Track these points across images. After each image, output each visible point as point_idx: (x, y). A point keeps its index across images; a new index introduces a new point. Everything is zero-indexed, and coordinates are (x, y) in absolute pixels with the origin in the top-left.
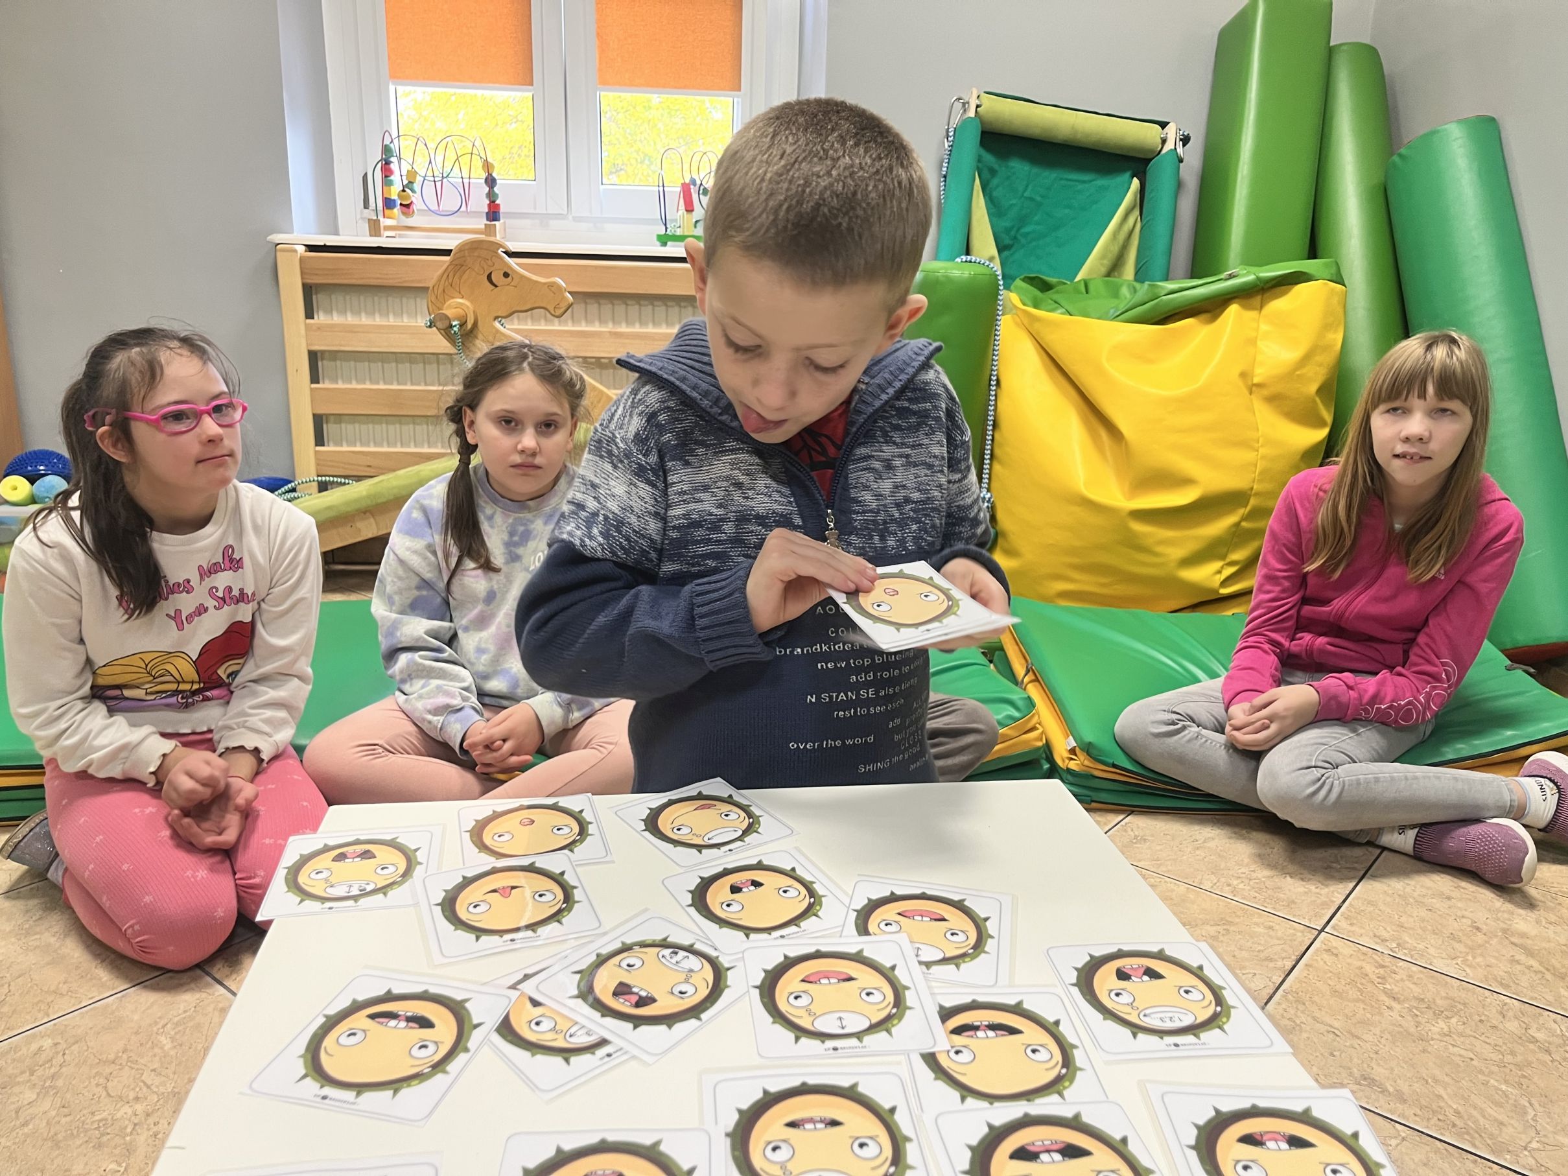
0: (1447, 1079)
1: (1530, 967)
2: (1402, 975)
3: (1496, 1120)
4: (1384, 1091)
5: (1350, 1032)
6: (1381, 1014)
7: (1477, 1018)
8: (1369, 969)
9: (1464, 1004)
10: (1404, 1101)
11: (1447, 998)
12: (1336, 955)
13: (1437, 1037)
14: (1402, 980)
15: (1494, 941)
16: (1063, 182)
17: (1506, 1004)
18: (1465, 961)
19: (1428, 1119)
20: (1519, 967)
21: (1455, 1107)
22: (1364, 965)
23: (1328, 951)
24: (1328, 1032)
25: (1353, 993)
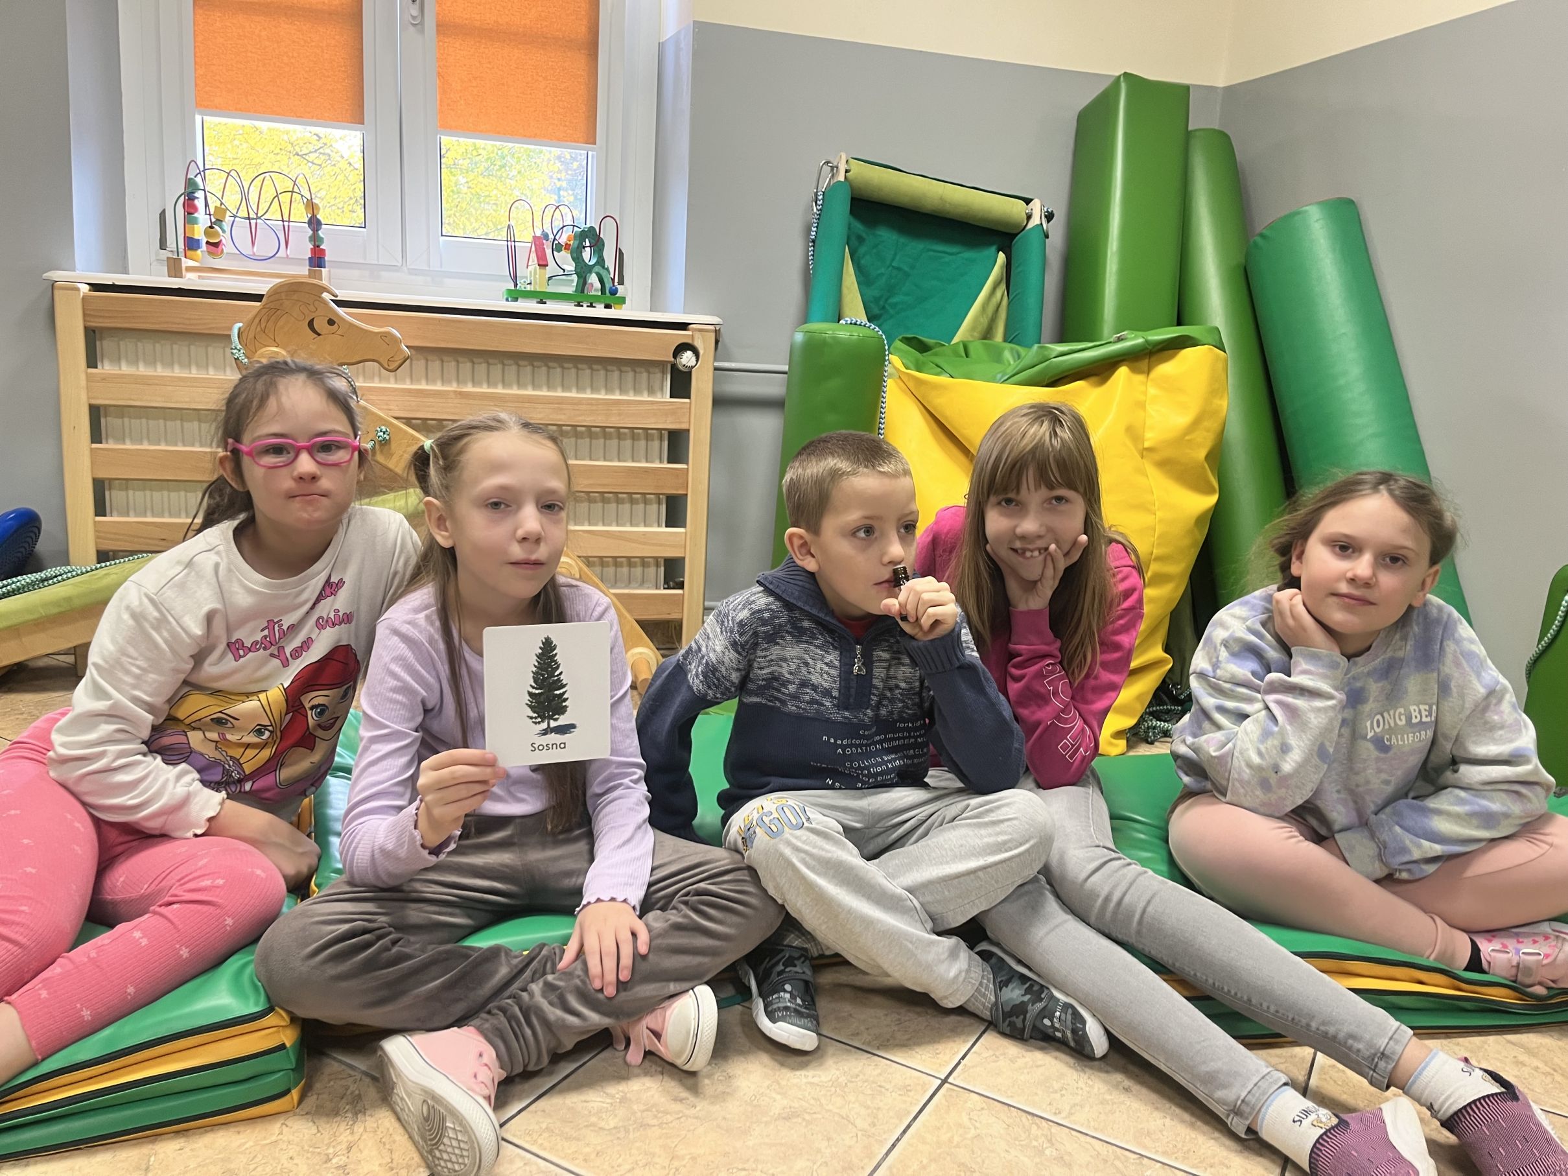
16: (932, 253)
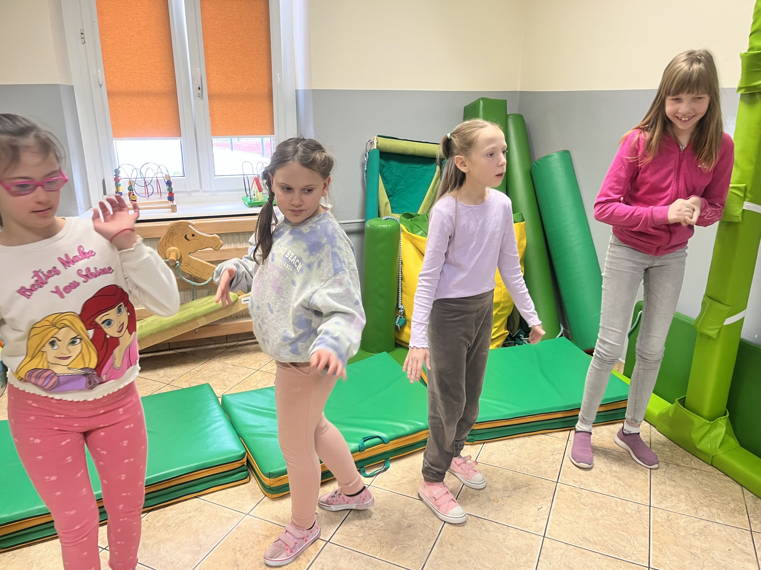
0: (606, 534)
1: (620, 485)
2: (585, 495)
3: (623, 546)
4: (590, 542)
5: (575, 521)
6: (582, 512)
7: (610, 508)
8: (575, 495)
9: (605, 503)
10: (596, 544)
11: (600, 502)
12: (564, 492)
13: (600, 518)
14: (585, 497)
15: (608, 476)
16: (411, 168)
17: (616, 501)
18: (601, 485)
19: (605, 550)
20: (617, 485)
21: (611, 543)
22: (573, 494)
23: (561, 490)
24: (569, 523)
25: (573, 506)
